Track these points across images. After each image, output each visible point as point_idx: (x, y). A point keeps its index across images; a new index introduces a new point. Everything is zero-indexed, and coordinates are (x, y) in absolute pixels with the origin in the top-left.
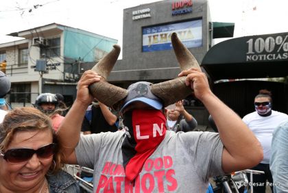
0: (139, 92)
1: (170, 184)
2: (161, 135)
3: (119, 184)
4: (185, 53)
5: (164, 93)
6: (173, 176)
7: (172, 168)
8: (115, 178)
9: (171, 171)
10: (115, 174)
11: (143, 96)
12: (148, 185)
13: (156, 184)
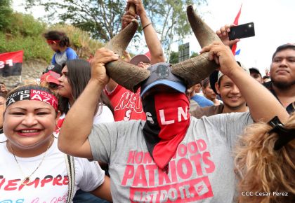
0: (160, 74)
1: (208, 167)
2: (186, 119)
3: (152, 172)
4: (204, 28)
5: (186, 73)
6: (209, 158)
7: (206, 150)
8: (147, 166)
9: (207, 154)
10: (145, 163)
11: (165, 78)
12: (185, 170)
13: (194, 168)
